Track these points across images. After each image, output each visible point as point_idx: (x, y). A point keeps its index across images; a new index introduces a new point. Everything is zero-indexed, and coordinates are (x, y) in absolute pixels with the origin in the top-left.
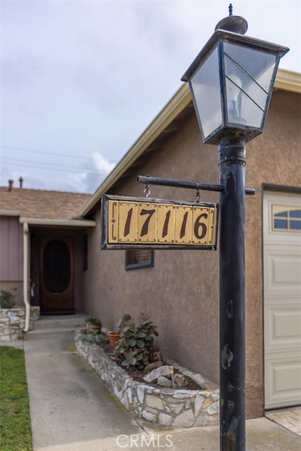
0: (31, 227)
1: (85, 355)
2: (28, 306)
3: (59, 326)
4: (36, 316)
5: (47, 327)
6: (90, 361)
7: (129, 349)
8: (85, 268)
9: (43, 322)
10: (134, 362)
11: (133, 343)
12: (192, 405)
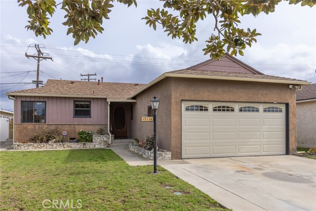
0: (111, 102)
1: (133, 150)
2: (110, 134)
3: (122, 142)
4: (113, 139)
5: (117, 143)
6: (136, 151)
7: (147, 144)
8: (132, 119)
9: (116, 141)
10: (149, 147)
11: (149, 142)
12: (162, 155)
